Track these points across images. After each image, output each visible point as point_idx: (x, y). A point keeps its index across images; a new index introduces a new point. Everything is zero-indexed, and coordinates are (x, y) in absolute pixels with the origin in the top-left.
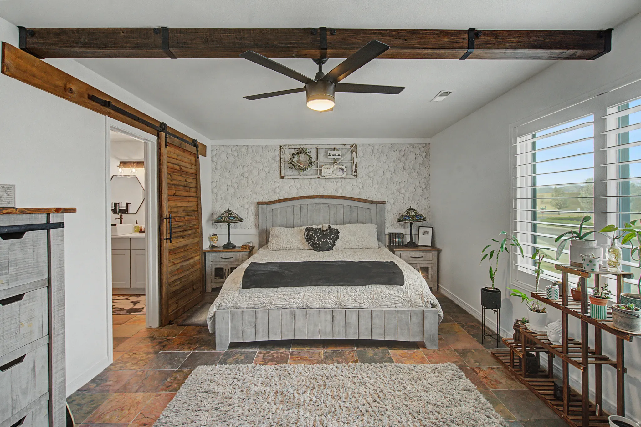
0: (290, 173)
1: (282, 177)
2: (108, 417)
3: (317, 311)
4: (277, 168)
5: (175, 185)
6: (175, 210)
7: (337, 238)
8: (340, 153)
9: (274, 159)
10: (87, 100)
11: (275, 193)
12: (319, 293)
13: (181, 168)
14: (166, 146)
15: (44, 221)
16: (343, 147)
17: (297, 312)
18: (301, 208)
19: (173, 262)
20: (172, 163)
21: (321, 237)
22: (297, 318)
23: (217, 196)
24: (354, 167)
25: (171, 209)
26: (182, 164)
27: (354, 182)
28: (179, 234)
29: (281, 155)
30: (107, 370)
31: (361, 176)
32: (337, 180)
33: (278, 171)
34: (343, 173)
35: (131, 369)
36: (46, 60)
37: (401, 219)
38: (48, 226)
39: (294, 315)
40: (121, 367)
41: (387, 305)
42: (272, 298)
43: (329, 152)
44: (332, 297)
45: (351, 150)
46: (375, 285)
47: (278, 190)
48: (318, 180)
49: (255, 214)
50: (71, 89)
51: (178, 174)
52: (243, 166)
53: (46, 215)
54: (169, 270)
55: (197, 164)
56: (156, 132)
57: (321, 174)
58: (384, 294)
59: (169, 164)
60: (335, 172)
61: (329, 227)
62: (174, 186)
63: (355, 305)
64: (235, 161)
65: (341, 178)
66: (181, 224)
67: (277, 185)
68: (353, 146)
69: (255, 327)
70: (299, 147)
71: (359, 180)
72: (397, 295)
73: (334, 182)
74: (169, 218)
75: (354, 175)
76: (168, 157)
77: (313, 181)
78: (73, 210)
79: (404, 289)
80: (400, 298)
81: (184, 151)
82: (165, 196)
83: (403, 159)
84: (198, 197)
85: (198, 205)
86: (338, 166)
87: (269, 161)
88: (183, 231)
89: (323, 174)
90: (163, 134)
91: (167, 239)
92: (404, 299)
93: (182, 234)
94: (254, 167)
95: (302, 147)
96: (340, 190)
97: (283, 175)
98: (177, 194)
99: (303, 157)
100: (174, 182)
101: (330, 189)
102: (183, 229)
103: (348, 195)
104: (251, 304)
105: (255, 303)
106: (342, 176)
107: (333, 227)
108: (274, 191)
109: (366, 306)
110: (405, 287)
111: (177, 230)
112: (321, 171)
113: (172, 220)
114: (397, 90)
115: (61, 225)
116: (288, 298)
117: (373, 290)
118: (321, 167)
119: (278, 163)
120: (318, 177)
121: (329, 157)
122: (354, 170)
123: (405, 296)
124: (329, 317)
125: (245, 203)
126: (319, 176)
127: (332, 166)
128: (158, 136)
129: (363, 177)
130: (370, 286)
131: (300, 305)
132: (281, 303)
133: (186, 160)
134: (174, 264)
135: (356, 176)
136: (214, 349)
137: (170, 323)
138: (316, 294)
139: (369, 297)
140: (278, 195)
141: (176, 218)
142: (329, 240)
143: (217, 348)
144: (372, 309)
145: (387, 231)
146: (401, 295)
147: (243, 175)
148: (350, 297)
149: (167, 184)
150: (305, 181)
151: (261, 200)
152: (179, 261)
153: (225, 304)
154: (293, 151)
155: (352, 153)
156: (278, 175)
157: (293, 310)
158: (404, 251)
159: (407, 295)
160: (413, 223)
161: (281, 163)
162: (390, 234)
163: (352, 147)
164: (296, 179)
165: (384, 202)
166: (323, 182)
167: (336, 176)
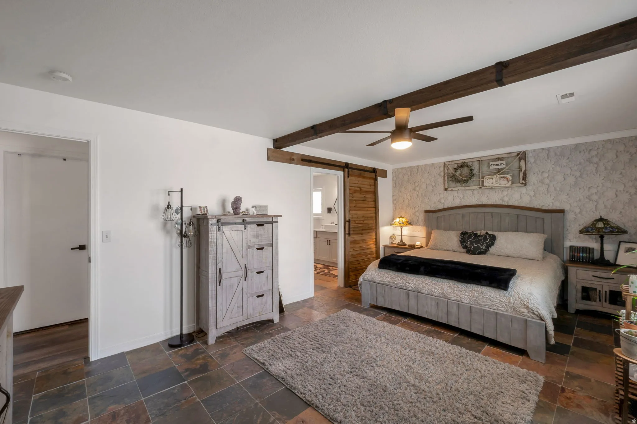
0: (453, 184)
1: (446, 189)
2: (299, 314)
3: (425, 295)
4: (442, 182)
5: (356, 200)
6: (356, 216)
7: (493, 244)
8: (504, 162)
9: (439, 175)
10: (301, 162)
11: (440, 203)
12: (427, 283)
13: (361, 189)
14: (348, 177)
15: (271, 220)
16: (509, 155)
17: (411, 293)
18: (463, 216)
19: (354, 249)
20: (353, 187)
21: (474, 242)
22: (410, 297)
23: (396, 206)
24: (522, 175)
25: (352, 216)
26: (361, 186)
27: (524, 190)
28: (359, 232)
29: (445, 171)
30: (310, 298)
31: (532, 183)
32: (501, 190)
33: (443, 184)
34: (508, 182)
35: (318, 301)
36: (283, 149)
37: (585, 231)
38: (272, 222)
39: (408, 294)
40: (316, 299)
41: (487, 305)
42: (394, 279)
43: (491, 163)
44: (438, 288)
45: (518, 157)
46: (476, 286)
47: (443, 201)
48: (481, 189)
49: (424, 220)
50: (293, 158)
51: (358, 193)
52: (415, 182)
53: (272, 218)
54: (350, 254)
55: (375, 185)
56: (343, 169)
57: (483, 184)
58: (484, 295)
59: (350, 188)
60: (499, 181)
61: (487, 233)
62: (354, 201)
63: (457, 298)
64: (408, 179)
65: (506, 187)
66: (360, 225)
67: (442, 196)
68: (520, 153)
69: (384, 297)
70: (461, 162)
71: (529, 187)
72: (499, 299)
73: (499, 191)
74: (349, 221)
75: (522, 183)
76: (350, 183)
77: (476, 192)
78: (281, 216)
79: (507, 295)
80: (502, 302)
81: (364, 177)
82: (347, 208)
83: (595, 160)
84: (376, 208)
85: (376, 213)
86: (502, 175)
87: (435, 177)
88: (362, 230)
89: (485, 184)
90: (346, 170)
91: (348, 234)
92: (506, 304)
93: (361, 232)
94: (423, 182)
95: (463, 161)
96: (506, 199)
97: (446, 187)
98: (357, 206)
99: (465, 171)
100: (355, 199)
101: (494, 198)
102: (362, 229)
103: (516, 204)
104: (381, 281)
105: (384, 280)
106: (507, 185)
107: (490, 233)
108: (440, 201)
109: (467, 302)
110: (508, 293)
111: (357, 229)
112: (483, 181)
113: (351, 222)
114: (470, 119)
115: (277, 222)
116: (404, 281)
117: (473, 289)
118: (483, 177)
119: (443, 178)
120: (480, 188)
121: (491, 168)
122: (521, 178)
123: (507, 302)
124: (434, 303)
125: (416, 212)
126: (481, 186)
127: (495, 176)
128: (344, 171)
129: (534, 184)
130: (472, 285)
131: (414, 289)
132: (400, 284)
133: (365, 183)
134: (354, 250)
135: (525, 184)
136: (361, 305)
137: (350, 286)
138: (425, 283)
139: (470, 295)
140: (443, 205)
141: (357, 222)
142: (482, 245)
143: (363, 303)
144: (472, 306)
145: (568, 244)
146: (503, 299)
147: (415, 190)
148: (452, 291)
149: (349, 201)
150: (467, 192)
151: (428, 209)
152: (358, 249)
153: (367, 278)
154: (456, 166)
155: (520, 161)
156: (443, 187)
157: (408, 291)
158: (582, 267)
159: (510, 301)
160: (605, 236)
161: (445, 177)
162: (571, 247)
163: (518, 154)
164: (459, 190)
165: (562, 211)
166: (487, 192)
167: (499, 185)
